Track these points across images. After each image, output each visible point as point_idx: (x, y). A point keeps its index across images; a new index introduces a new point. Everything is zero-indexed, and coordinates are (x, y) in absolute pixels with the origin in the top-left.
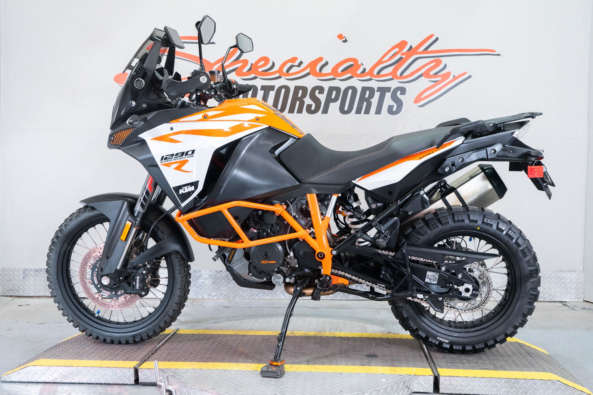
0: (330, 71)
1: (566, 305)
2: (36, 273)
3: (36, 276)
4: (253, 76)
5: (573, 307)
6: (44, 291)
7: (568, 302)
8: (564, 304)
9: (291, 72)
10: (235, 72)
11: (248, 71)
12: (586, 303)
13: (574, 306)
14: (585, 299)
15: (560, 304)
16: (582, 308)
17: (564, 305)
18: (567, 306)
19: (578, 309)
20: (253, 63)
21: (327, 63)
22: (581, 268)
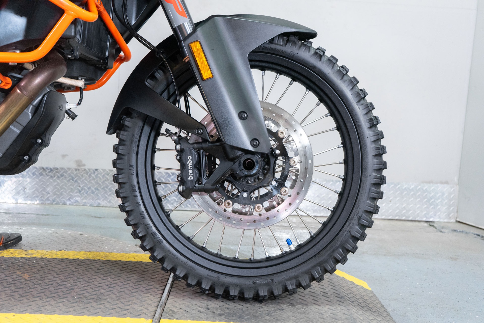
1: (433, 226)
5: (441, 229)
7: (436, 223)
12: (459, 224)
13: (443, 228)
14: (458, 220)
15: (426, 224)
16: (452, 230)
17: (430, 225)
19: (447, 231)
22: (456, 179)
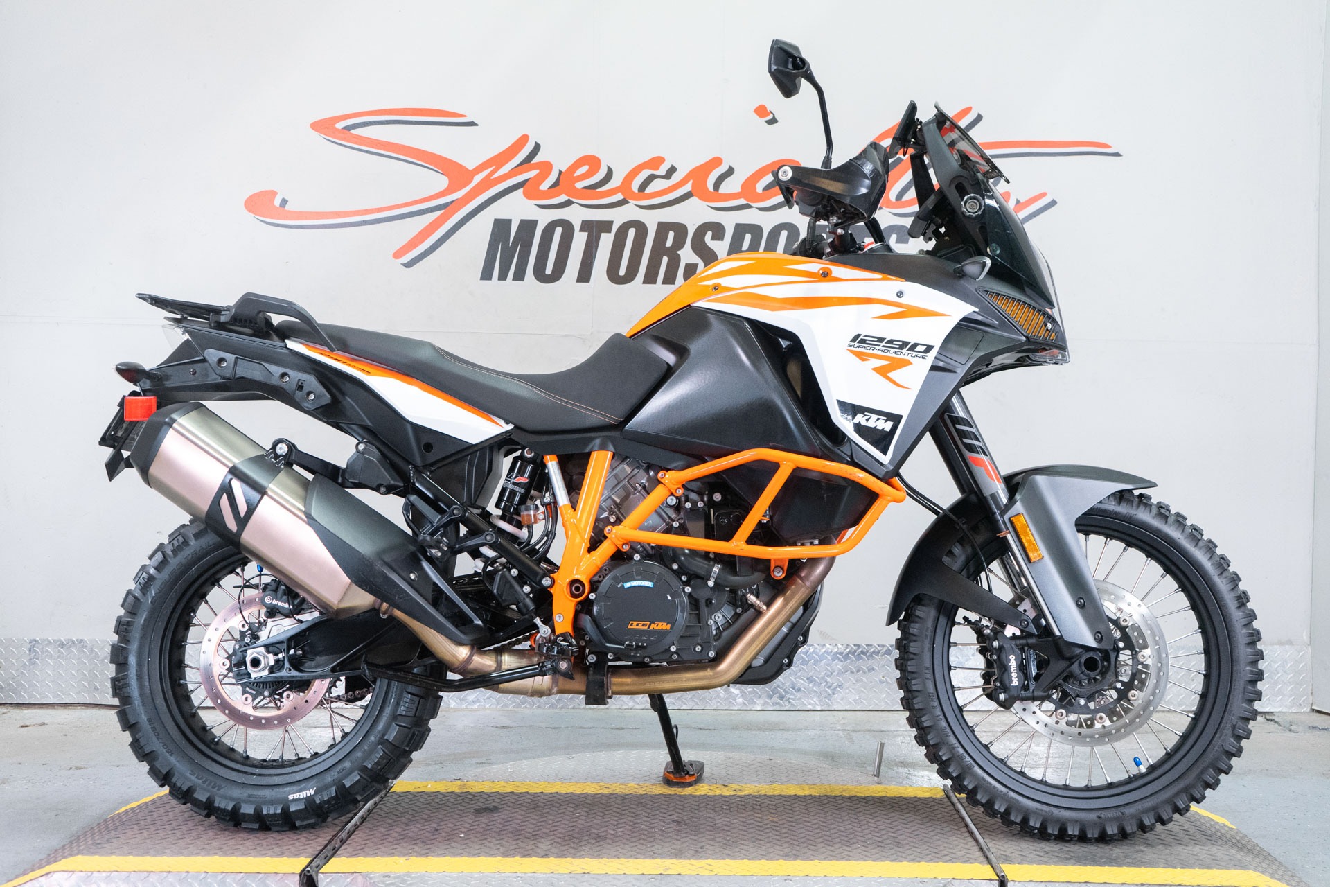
0: (738, 190)
1: (1272, 720)
2: (59, 651)
3: (59, 657)
4: (563, 198)
5: (1288, 725)
6: (78, 693)
7: (1277, 715)
8: (1268, 717)
9: (648, 190)
10: (521, 190)
11: (551, 188)
12: (1318, 715)
13: (1291, 723)
14: (1315, 708)
16: (1309, 728)
17: (1267, 720)
18: (1276, 722)
19: (1300, 729)
20: (563, 170)
21: (730, 171)
22: (1305, 637)
